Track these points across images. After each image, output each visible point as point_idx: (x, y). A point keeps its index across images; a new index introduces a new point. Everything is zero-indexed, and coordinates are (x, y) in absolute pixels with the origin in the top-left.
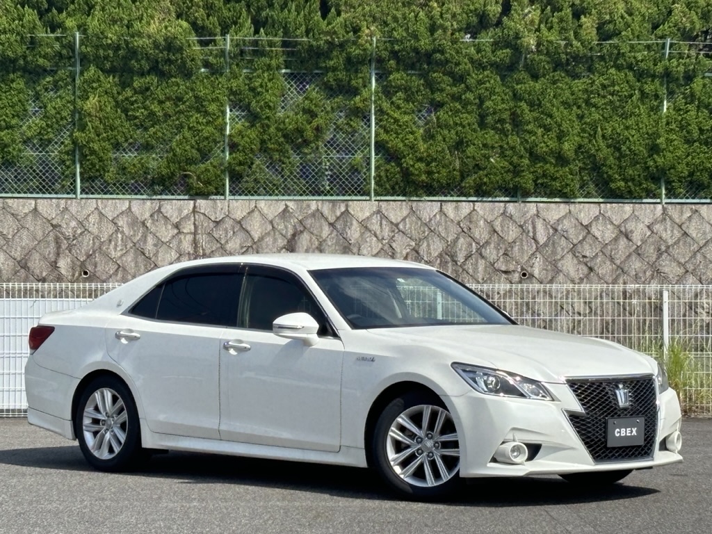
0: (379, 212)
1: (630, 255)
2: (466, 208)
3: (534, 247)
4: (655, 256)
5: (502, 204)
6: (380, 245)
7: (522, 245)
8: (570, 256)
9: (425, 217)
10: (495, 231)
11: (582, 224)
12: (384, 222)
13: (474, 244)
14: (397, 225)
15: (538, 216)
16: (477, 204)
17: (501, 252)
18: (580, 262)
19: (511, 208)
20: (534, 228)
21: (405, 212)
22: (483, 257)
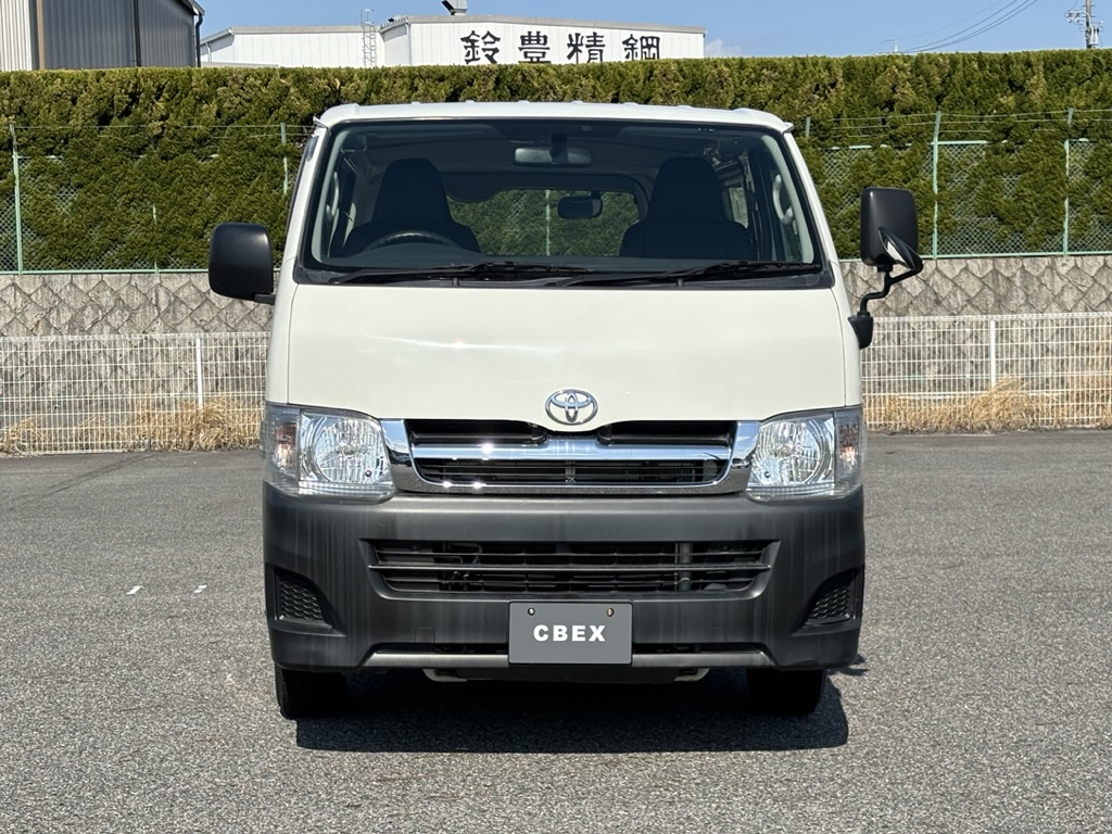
0: (14, 285)
1: (242, 320)
2: (95, 279)
3: (156, 312)
4: (265, 320)
5: (129, 275)
6: (13, 315)
7: (145, 311)
8: (188, 321)
9: (57, 288)
10: (120, 299)
11: (199, 291)
12: (18, 294)
13: (100, 312)
14: (29, 296)
15: (161, 285)
16: (105, 276)
17: (126, 318)
18: (197, 325)
19: (136, 279)
20: (157, 296)
21: (39, 285)
22: (108, 324)
